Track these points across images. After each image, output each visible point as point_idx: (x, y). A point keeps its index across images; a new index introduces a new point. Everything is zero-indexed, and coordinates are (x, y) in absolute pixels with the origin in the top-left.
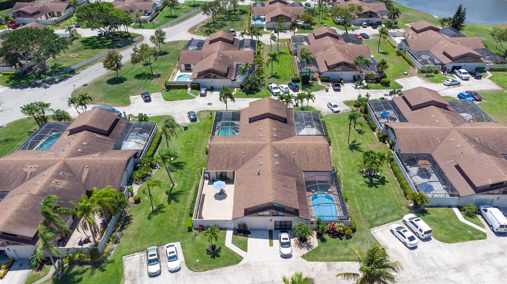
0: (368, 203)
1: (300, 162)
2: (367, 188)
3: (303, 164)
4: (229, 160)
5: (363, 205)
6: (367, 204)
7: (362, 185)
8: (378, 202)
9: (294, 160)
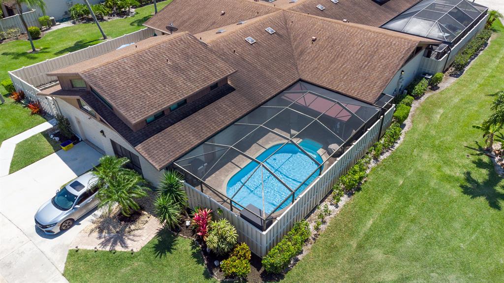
0: (413, 227)
1: (313, 60)
2: (455, 192)
3: (315, 64)
4: (189, 19)
5: (391, 224)
6: (407, 229)
7: (449, 179)
8: (455, 243)
9: (302, 53)
